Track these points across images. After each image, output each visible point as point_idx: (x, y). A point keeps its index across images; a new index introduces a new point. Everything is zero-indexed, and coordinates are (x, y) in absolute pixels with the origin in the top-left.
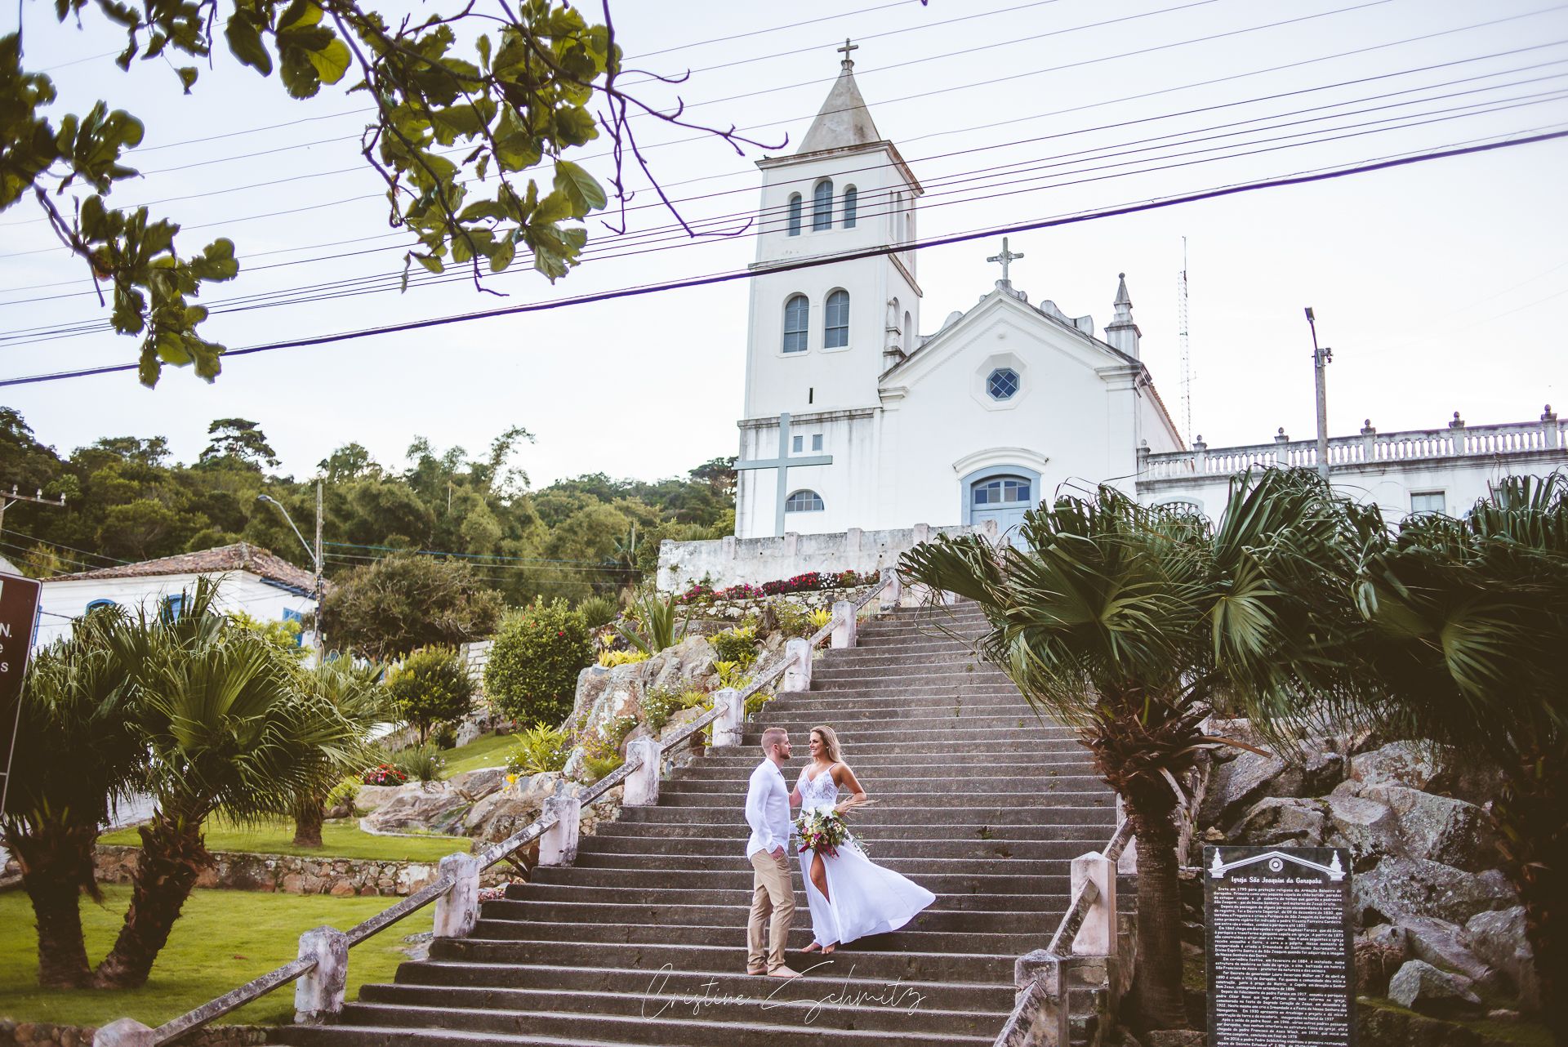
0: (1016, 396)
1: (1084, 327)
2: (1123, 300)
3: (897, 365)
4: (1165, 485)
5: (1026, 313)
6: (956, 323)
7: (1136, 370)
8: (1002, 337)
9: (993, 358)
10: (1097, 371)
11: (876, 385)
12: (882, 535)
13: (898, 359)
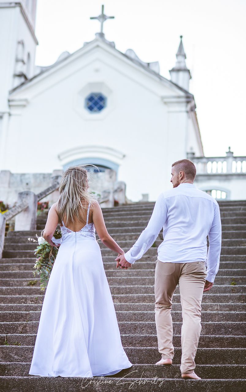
0: (104, 112)
1: (154, 68)
2: (181, 53)
3: (23, 84)
4: (206, 178)
5: (115, 56)
6: (66, 59)
7: (189, 98)
8: (97, 71)
9: (91, 85)
10: (163, 98)
11: (6, 96)
12: (27, 176)
13: (23, 80)
